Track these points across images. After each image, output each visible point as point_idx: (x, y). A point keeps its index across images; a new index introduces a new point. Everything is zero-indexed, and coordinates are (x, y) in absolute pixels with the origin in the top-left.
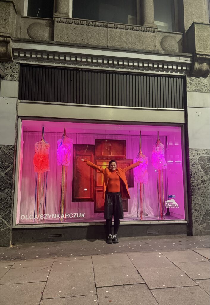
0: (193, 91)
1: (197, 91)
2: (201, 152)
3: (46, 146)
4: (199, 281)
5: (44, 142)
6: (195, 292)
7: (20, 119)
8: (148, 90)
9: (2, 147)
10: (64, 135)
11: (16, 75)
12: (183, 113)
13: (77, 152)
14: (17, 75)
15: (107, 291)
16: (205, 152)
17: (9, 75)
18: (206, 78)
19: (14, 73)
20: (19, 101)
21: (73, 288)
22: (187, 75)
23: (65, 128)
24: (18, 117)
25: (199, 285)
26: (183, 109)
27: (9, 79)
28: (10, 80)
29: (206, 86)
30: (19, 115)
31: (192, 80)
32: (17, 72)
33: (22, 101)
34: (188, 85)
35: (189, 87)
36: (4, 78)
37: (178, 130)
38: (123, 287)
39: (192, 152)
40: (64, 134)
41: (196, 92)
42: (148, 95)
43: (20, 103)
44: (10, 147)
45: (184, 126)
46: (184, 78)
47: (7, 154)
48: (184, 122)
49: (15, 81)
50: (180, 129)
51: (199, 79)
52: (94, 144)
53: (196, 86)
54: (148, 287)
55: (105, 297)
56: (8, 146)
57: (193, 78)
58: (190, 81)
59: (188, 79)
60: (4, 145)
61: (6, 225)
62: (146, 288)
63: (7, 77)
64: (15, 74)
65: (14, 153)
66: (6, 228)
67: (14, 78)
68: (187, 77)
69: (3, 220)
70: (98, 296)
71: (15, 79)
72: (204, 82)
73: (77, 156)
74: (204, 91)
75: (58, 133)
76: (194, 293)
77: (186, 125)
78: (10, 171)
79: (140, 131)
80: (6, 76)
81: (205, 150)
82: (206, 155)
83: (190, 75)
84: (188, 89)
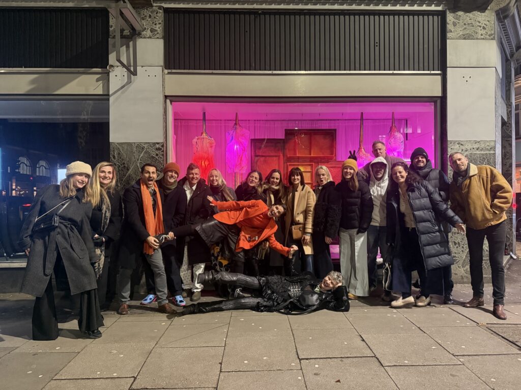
0: (460, 38)
1: (466, 37)
2: (468, 146)
3: (210, 143)
4: (464, 357)
5: (206, 137)
6: (457, 374)
7: (168, 101)
8: (377, 40)
9: (146, 146)
10: (236, 124)
11: (159, 28)
12: (439, 78)
13: (256, 152)
14: (161, 28)
15: (317, 366)
16: (476, 146)
17: (148, 29)
18: (484, 12)
19: (156, 24)
20: (166, 71)
21: (265, 358)
22: (449, 9)
23: (237, 113)
24: (166, 97)
25: (464, 364)
26: (439, 72)
27: (148, 36)
28: (150, 37)
29: (484, 28)
30: (166, 94)
31: (458, 18)
32: (160, 23)
33: (170, 71)
34: (450, 27)
35: (451, 32)
36: (141, 34)
37: (430, 108)
38: (342, 361)
39: (452, 147)
40: (236, 122)
41: (465, 39)
42: (377, 48)
43: (167, 74)
44: (157, 146)
45: (441, 102)
46: (442, 15)
47: (153, 157)
48: (440, 94)
49: (158, 38)
50: (433, 107)
51: (470, 15)
52: (284, 138)
53: (465, 28)
54: (380, 362)
55: (315, 374)
56: (155, 144)
57: (460, 13)
58: (453, 20)
59: (450, 17)
60: (149, 143)
62: (378, 364)
63: (144, 33)
64: (158, 26)
65: (163, 155)
67: (156, 33)
68: (448, 12)
70: (304, 371)
71: (158, 36)
72: (479, 19)
73: (257, 158)
74: (480, 37)
75: (225, 120)
76: (456, 376)
77: (443, 99)
79: (362, 113)
80: (143, 31)
81: (476, 142)
82: (478, 152)
83: (454, 9)
84: (449, 35)
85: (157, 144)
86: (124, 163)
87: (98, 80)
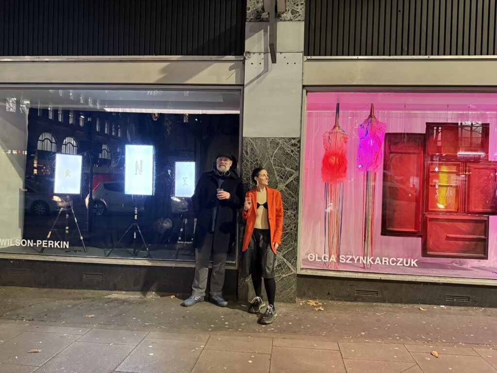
3: (344, 138)
5: (340, 131)
7: (305, 91)
9: (280, 141)
11: (301, 9)
13: (391, 147)
17: (289, 10)
19: (297, 5)
20: (305, 58)
23: (372, 104)
27: (289, 18)
28: (291, 20)
30: (304, 84)
32: (302, 4)
33: (309, 57)
36: (280, 17)
40: (372, 114)
43: (306, 61)
47: (288, 154)
49: (299, 20)
52: (425, 133)
56: (290, 139)
60: (284, 138)
61: (290, 269)
63: (285, 15)
65: (298, 152)
66: (290, 274)
67: (297, 15)
69: (285, 260)
73: (391, 155)
78: (294, 181)
80: (283, 13)
85: (292, 140)
86: (257, 160)
87: (231, 69)
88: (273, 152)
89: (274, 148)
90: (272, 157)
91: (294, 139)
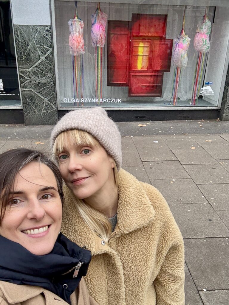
3: (81, 25)
5: (78, 20)
9: (39, 28)
38: (162, 162)
40: (98, 7)
47: (44, 37)
52: (131, 20)
55: (150, 168)
61: (53, 107)
62: (179, 163)
65: (50, 35)
66: (53, 110)
69: (50, 103)
70: (145, 167)
76: (215, 169)
78: (50, 55)
85: (46, 27)
86: (25, 41)
88: (35, 35)
89: (35, 33)
90: (34, 38)
91: (47, 26)
